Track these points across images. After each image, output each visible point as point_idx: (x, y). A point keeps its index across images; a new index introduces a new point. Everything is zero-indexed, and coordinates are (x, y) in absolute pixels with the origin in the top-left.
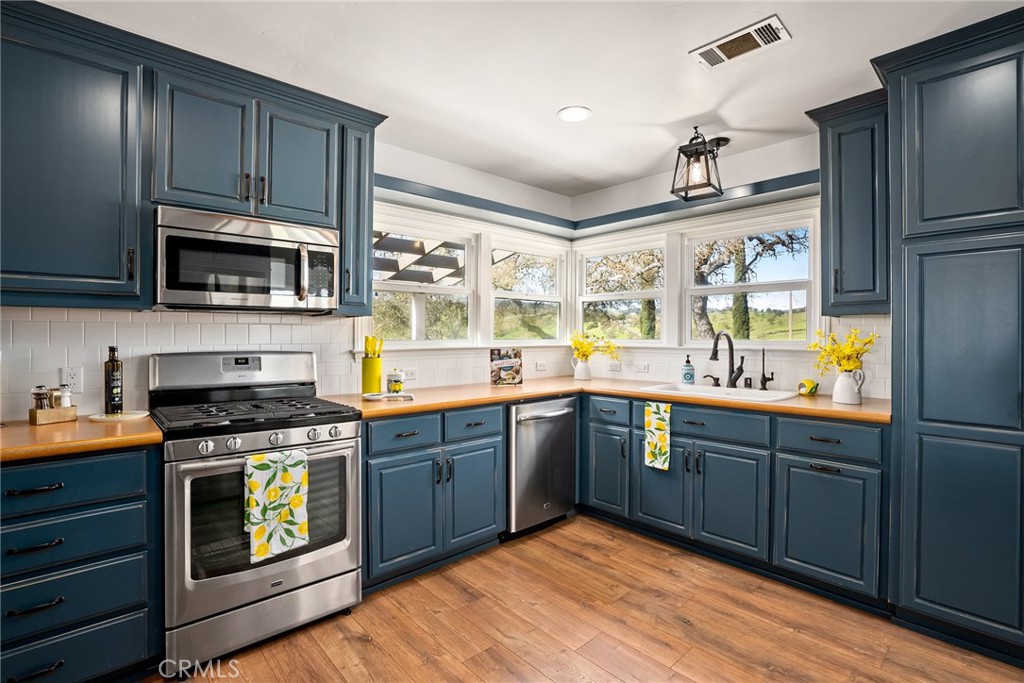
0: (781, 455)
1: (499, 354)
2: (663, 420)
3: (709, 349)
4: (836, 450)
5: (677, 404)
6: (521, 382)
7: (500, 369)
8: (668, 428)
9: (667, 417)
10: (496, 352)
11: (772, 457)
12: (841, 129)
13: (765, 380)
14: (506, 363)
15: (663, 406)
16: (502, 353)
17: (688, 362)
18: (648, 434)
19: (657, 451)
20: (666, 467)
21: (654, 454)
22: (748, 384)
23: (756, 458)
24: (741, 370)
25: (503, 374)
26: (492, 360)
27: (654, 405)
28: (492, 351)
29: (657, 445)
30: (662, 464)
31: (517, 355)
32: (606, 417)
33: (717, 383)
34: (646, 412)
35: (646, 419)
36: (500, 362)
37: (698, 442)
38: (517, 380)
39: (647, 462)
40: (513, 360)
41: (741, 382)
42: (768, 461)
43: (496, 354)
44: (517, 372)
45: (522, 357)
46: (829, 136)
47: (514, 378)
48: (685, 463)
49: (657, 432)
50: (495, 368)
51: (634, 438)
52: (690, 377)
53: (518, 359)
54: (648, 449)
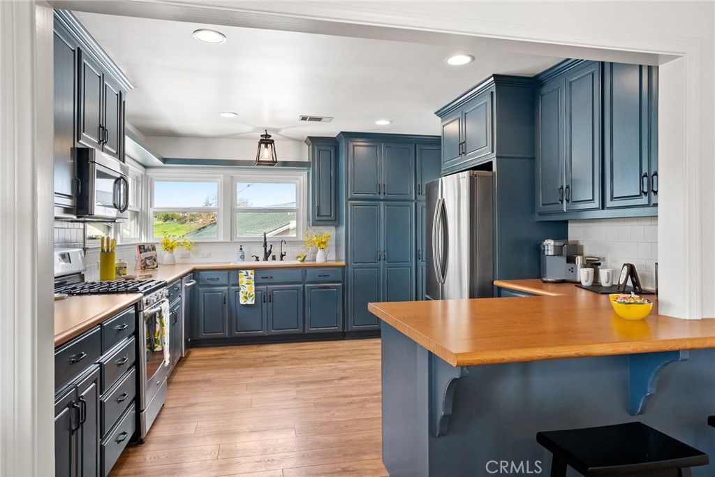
0: (307, 285)
1: (144, 248)
2: (251, 279)
3: (261, 242)
4: (328, 279)
5: (255, 269)
6: (157, 267)
7: (146, 258)
8: (253, 282)
9: (253, 277)
10: (142, 247)
11: (304, 286)
12: (320, 148)
13: (282, 256)
14: (148, 254)
15: (249, 272)
16: (146, 247)
17: (241, 249)
18: (242, 288)
19: (247, 296)
20: (253, 302)
21: (246, 298)
22: (274, 258)
23: (297, 289)
24: (270, 251)
25: (148, 262)
26: (141, 253)
27: (244, 271)
28: (140, 246)
29: (247, 292)
30: (251, 301)
31: (154, 249)
32: (211, 282)
33: (257, 259)
34: (240, 276)
35: (240, 280)
36: (145, 253)
37: (269, 287)
38: (155, 265)
39: (242, 302)
40: (152, 252)
41: (270, 258)
42: (302, 289)
43: (142, 248)
44: (155, 260)
45: (157, 250)
46: (316, 149)
47: (153, 264)
48: (264, 298)
49: (247, 286)
50: (143, 258)
51: (231, 291)
52: (242, 257)
53: (154, 252)
54: (241, 295)
